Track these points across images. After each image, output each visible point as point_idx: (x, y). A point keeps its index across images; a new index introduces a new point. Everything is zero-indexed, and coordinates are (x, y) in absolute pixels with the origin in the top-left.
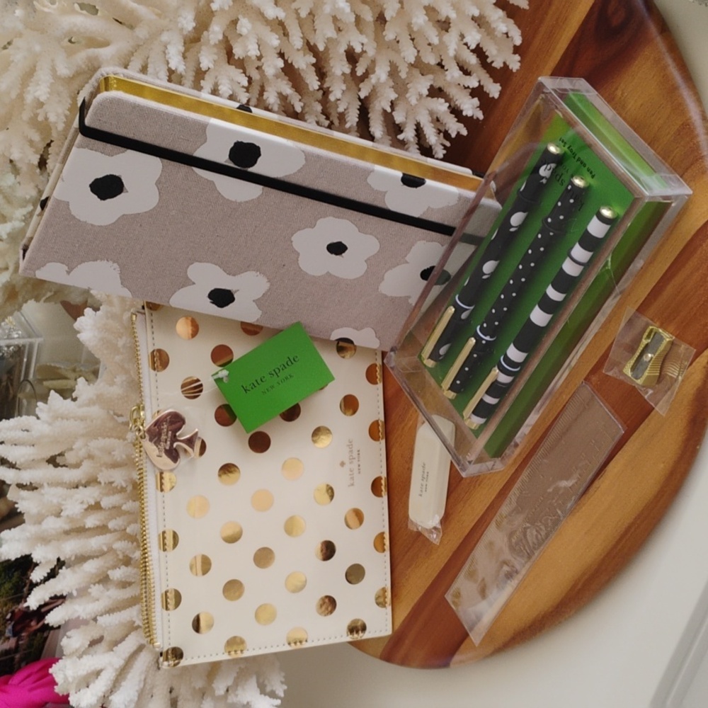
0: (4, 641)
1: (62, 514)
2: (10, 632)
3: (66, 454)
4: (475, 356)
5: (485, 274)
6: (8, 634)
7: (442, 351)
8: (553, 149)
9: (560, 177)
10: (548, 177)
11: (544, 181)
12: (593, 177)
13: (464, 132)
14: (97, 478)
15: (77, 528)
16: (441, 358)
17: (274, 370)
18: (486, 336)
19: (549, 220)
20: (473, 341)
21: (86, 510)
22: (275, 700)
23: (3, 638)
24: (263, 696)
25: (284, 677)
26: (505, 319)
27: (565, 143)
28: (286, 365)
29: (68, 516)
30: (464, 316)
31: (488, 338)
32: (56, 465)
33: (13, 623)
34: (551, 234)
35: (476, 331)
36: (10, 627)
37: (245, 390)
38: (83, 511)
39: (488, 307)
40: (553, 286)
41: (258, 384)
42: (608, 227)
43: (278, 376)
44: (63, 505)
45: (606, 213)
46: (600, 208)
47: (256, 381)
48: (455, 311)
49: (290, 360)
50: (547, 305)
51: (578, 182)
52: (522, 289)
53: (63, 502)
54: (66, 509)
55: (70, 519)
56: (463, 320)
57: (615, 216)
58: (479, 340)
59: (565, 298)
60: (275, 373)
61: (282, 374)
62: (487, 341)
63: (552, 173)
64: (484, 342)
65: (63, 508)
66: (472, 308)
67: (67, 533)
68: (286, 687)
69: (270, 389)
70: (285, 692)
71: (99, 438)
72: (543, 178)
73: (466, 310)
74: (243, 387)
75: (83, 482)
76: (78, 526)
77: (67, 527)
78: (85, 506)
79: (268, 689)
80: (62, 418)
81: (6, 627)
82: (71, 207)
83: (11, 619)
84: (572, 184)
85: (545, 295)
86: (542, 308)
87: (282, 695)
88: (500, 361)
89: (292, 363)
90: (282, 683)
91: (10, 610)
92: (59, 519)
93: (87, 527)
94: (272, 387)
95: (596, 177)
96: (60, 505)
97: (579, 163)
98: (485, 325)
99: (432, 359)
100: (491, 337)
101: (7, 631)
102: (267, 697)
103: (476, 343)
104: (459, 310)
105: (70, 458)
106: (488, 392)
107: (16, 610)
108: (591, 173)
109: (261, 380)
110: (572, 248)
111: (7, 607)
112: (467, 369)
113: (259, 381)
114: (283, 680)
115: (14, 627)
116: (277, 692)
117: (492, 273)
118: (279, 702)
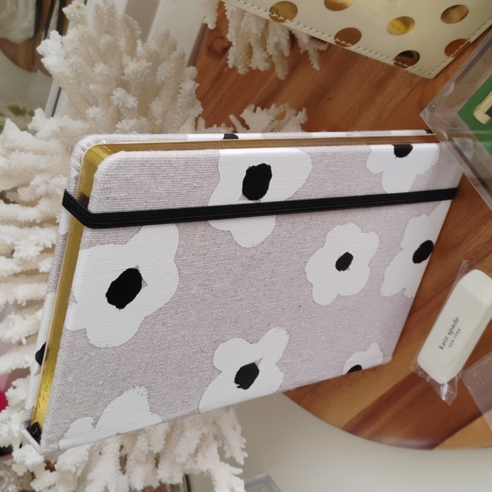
1: (14, 255)
3: (18, 190)
14: (56, 219)
15: (28, 271)
21: (42, 252)
22: (236, 469)
24: (223, 463)
25: (245, 444)
29: (21, 259)
32: (7, 202)
38: (38, 253)
44: (17, 245)
53: (16, 243)
54: (19, 250)
55: (23, 261)
65: (16, 248)
67: (16, 275)
68: (246, 455)
70: (245, 459)
71: (61, 175)
75: (38, 222)
76: (29, 268)
77: (18, 269)
78: (41, 249)
79: (228, 455)
80: (21, 151)
87: (242, 462)
90: (243, 449)
92: (9, 260)
93: (41, 271)
96: (14, 245)
102: (228, 465)
105: (24, 194)
114: (244, 447)
116: (237, 460)
118: (240, 471)
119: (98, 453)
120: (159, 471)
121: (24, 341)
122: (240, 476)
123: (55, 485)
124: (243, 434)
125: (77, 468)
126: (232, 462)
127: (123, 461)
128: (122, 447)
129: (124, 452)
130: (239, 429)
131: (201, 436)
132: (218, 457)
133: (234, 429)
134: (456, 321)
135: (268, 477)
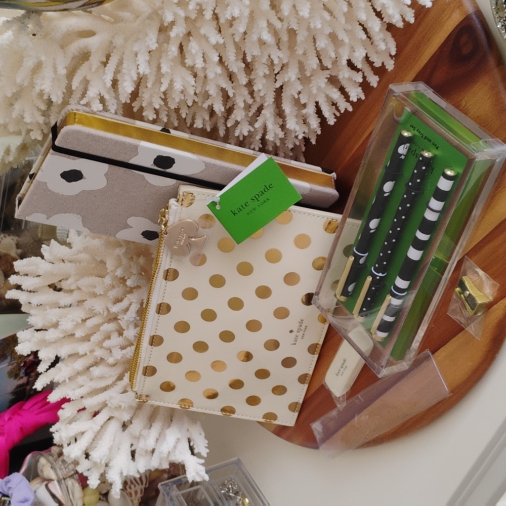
0: (19, 379)
1: (59, 327)
2: (23, 374)
4: (373, 288)
5: (372, 229)
6: (22, 374)
7: (350, 288)
8: (406, 134)
9: (415, 152)
10: (405, 154)
11: (403, 157)
12: (437, 148)
13: (350, 109)
16: (350, 294)
17: (255, 196)
18: (379, 273)
19: (410, 184)
20: (369, 279)
22: (201, 460)
23: (18, 378)
24: (193, 456)
25: (207, 444)
26: (390, 259)
27: (415, 128)
28: (264, 192)
29: (63, 330)
30: (361, 261)
31: (380, 275)
33: (25, 368)
34: (413, 193)
35: (371, 271)
36: (23, 371)
37: (234, 214)
38: (73, 326)
39: (377, 252)
40: (420, 231)
41: (243, 208)
42: (452, 182)
43: (258, 201)
44: (60, 321)
45: (449, 173)
46: (444, 170)
47: (242, 206)
48: (355, 259)
49: (266, 187)
50: (419, 245)
51: (426, 154)
52: (399, 236)
54: (62, 325)
56: (362, 264)
57: (456, 174)
58: (374, 276)
59: (430, 238)
60: (256, 198)
61: (261, 199)
62: (380, 277)
63: (408, 150)
64: (378, 278)
65: (60, 323)
66: (366, 255)
68: (208, 451)
69: (252, 211)
70: (207, 453)
72: (401, 155)
73: (362, 257)
74: (231, 211)
78: (75, 323)
79: (196, 451)
81: (20, 371)
82: (48, 185)
83: (24, 366)
84: (422, 156)
85: (416, 238)
86: (415, 247)
87: (205, 455)
88: (391, 290)
89: (268, 190)
90: (206, 447)
91: (23, 361)
94: (254, 209)
95: (439, 148)
97: (426, 140)
98: (377, 266)
99: (344, 296)
100: (383, 274)
101: (21, 373)
102: (195, 458)
103: (373, 279)
104: (357, 258)
106: (386, 313)
107: (27, 361)
108: (436, 146)
109: (245, 205)
110: (429, 202)
111: (21, 359)
112: (369, 299)
113: (244, 206)
115: (26, 370)
116: (202, 454)
117: (377, 228)
118: (203, 461)
119: (117, 449)
120: (152, 462)
121: (67, 380)
122: (203, 464)
123: (91, 468)
124: (206, 438)
125: (101, 460)
126: (199, 455)
127: (133, 454)
128: (132, 445)
129: (133, 448)
130: (203, 434)
131: (177, 440)
132: (190, 452)
133: (200, 434)
134: (345, 361)
135: (239, 460)
